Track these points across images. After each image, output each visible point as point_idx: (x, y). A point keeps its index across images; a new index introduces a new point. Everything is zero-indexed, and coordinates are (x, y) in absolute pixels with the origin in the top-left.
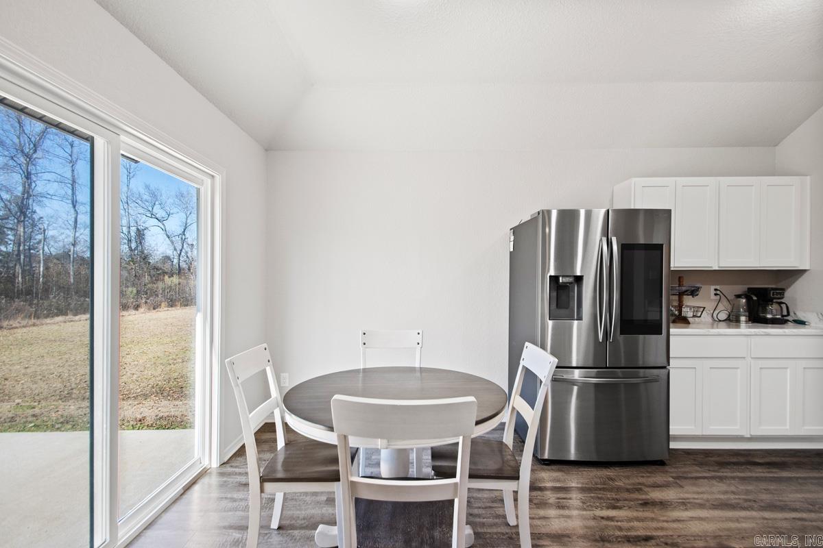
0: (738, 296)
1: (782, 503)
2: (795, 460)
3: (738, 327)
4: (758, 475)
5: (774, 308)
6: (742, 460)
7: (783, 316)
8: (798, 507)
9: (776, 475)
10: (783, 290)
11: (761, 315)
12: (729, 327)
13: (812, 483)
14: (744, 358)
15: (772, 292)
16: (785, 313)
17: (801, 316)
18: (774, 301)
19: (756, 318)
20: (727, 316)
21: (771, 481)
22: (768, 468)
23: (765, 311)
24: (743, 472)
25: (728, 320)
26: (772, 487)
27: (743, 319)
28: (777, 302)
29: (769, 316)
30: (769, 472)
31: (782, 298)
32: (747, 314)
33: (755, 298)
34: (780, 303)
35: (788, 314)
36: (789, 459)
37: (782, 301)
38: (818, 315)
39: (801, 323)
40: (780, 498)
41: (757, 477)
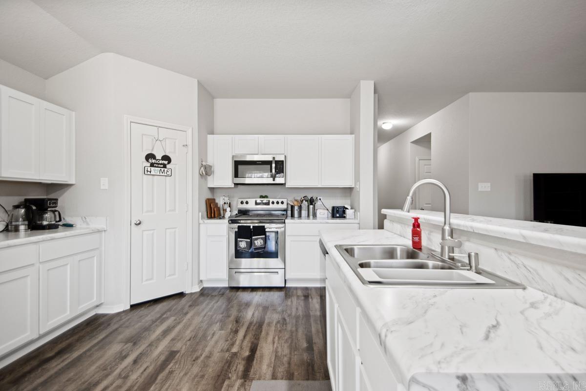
0: (17, 207)
1: (86, 383)
2: (76, 337)
3: (17, 237)
4: (55, 370)
5: (48, 215)
6: (35, 363)
7: (56, 222)
8: (98, 379)
9: (70, 360)
10: (57, 200)
11: (38, 222)
12: (7, 238)
13: (97, 350)
14: (33, 264)
15: (49, 202)
16: (58, 219)
17: (68, 220)
18: (49, 209)
19: (35, 226)
20: (4, 227)
21: (68, 368)
22: (61, 357)
23: (42, 219)
24: (42, 376)
25: (7, 229)
26: (72, 374)
27: (22, 228)
28: (51, 211)
29: (45, 223)
30: (63, 361)
31: (56, 207)
32: (26, 223)
33: (34, 208)
34: (54, 212)
35: (60, 220)
36: (72, 338)
37: (56, 209)
38: (82, 218)
39: (69, 226)
40: (83, 380)
41: (56, 373)
